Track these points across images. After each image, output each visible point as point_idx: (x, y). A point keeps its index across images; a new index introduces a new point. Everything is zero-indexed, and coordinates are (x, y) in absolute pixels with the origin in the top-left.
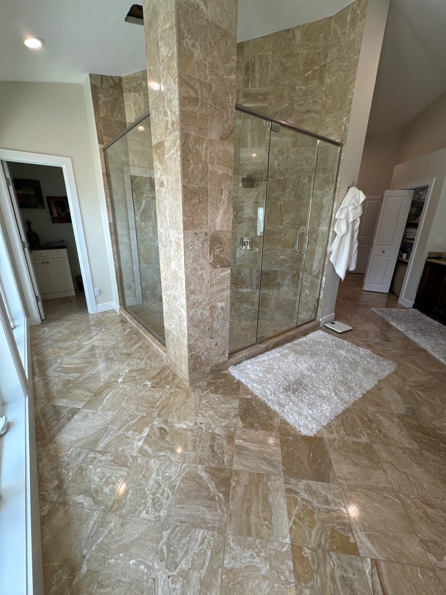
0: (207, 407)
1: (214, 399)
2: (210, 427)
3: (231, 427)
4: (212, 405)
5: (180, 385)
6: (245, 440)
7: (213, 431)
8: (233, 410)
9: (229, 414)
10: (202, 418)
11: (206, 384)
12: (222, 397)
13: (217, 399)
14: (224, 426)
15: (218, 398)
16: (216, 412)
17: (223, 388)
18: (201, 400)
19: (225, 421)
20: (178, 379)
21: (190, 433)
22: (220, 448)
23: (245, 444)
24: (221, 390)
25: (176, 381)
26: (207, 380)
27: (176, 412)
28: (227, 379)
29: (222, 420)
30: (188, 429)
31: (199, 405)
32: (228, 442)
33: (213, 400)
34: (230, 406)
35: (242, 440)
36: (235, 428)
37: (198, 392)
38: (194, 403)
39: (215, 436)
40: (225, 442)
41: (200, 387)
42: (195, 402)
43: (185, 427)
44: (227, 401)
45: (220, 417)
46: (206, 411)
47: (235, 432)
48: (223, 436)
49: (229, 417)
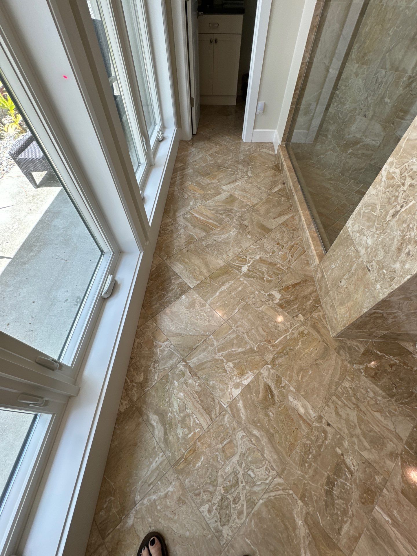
0: (348, 398)
1: (367, 391)
2: (339, 444)
3: (378, 473)
4: (357, 399)
5: (320, 325)
6: (395, 523)
7: (342, 455)
8: (394, 440)
9: (383, 443)
10: (334, 415)
11: (362, 350)
12: (384, 397)
13: (371, 394)
14: (366, 461)
15: (374, 393)
16: (360, 420)
17: (390, 379)
18: (342, 378)
19: (369, 451)
20: (321, 313)
21: (305, 429)
22: (344, 499)
23: (393, 532)
24: (385, 380)
25: (316, 315)
26: (367, 342)
27: (298, 373)
28: (404, 363)
29: (366, 444)
30: (305, 417)
31: (338, 385)
32: (361, 497)
33: (364, 392)
34: (391, 428)
35: (389, 516)
36: (385, 480)
37: (344, 358)
38: (329, 375)
39: (343, 466)
40: (355, 495)
41: (350, 348)
42: (333, 375)
43: (302, 411)
44: (390, 412)
45: (364, 435)
46: (346, 405)
47: (382, 490)
48: (355, 479)
49: (382, 449)
